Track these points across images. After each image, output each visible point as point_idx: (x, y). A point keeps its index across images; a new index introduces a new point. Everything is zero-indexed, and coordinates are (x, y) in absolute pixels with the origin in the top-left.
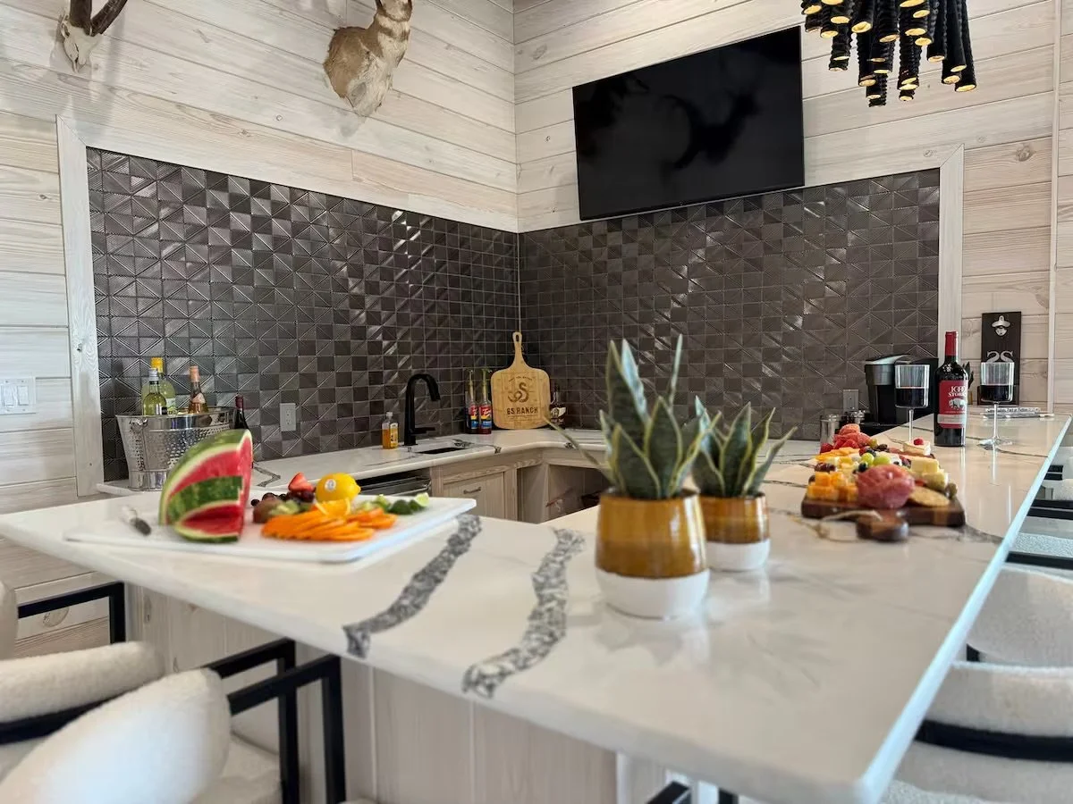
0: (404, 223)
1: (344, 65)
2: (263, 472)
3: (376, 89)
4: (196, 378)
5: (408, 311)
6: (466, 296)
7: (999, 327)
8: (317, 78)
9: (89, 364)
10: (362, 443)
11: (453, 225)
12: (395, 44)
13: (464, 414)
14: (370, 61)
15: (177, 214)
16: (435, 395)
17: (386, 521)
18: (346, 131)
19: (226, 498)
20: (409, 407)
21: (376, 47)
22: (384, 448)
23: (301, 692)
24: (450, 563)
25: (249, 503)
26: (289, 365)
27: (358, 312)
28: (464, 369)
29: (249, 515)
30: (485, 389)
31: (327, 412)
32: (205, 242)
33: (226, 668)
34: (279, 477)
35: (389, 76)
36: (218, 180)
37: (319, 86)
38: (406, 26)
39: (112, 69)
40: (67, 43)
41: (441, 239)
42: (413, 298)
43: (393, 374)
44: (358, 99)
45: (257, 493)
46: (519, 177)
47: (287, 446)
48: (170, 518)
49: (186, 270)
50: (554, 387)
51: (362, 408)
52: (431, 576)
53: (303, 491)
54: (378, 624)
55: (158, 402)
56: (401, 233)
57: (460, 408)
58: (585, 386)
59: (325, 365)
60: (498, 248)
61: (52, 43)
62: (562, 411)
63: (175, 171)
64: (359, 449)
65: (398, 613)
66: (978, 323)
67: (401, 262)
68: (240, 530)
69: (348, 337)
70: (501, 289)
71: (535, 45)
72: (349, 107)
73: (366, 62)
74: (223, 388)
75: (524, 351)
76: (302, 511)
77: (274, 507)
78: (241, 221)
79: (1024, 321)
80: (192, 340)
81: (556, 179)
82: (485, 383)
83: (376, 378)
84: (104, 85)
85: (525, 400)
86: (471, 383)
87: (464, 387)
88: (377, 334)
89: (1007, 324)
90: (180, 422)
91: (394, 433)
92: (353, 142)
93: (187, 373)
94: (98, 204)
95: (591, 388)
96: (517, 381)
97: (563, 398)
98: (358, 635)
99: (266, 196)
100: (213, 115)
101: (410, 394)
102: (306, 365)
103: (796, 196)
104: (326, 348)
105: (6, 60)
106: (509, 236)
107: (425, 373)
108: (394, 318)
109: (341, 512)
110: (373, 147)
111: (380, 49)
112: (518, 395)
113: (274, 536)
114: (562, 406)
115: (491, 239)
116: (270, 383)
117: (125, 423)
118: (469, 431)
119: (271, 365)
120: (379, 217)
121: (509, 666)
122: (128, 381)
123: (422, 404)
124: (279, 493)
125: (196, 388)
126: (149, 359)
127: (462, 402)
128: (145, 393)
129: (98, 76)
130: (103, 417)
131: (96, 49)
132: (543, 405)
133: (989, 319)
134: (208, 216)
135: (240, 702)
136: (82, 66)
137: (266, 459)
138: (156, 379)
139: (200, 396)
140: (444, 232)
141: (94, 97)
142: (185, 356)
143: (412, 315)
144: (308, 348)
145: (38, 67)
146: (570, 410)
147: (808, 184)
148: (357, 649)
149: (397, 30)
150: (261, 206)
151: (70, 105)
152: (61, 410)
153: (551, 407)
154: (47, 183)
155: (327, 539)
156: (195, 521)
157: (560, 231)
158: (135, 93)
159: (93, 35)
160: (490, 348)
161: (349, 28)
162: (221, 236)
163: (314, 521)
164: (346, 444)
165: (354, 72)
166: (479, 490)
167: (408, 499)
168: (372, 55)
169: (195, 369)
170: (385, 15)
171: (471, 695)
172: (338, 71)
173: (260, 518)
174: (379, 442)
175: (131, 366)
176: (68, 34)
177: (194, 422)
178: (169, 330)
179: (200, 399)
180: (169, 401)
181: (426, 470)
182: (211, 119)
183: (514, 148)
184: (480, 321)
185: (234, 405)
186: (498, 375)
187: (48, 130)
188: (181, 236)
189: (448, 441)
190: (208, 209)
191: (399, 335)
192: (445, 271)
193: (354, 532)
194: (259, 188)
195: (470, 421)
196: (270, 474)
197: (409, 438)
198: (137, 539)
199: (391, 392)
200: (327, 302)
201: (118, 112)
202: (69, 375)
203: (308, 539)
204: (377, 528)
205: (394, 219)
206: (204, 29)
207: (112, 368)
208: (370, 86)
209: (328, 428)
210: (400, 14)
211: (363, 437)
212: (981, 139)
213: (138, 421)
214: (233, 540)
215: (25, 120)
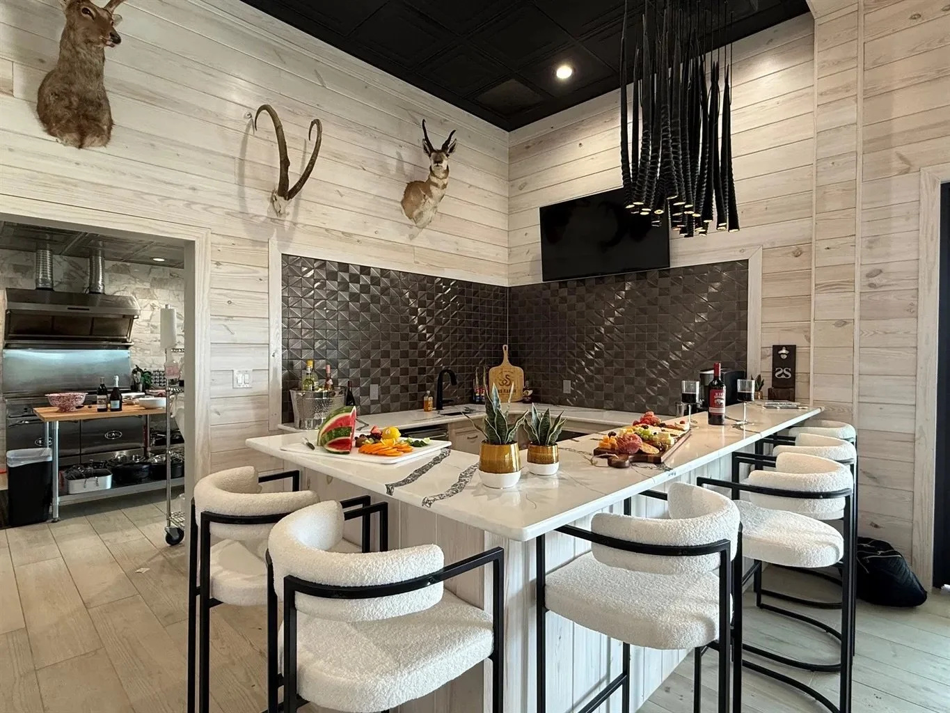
0: (442, 284)
1: (412, 202)
2: (360, 422)
3: (429, 214)
4: (329, 371)
5: (441, 333)
6: (476, 324)
7: (782, 354)
8: (397, 210)
9: (277, 362)
10: (413, 408)
11: (470, 284)
12: (439, 190)
13: (472, 392)
14: (426, 200)
15: (323, 285)
16: (454, 383)
17: (409, 449)
18: (412, 237)
19: (346, 436)
20: (440, 387)
21: (429, 192)
22: (425, 411)
23: (372, 515)
24: (431, 467)
25: (354, 438)
26: (376, 364)
27: (413, 334)
28: (473, 366)
29: (354, 443)
30: (484, 378)
31: (395, 390)
32: (336, 299)
33: (345, 504)
34: (368, 425)
35: (436, 207)
36: (344, 267)
37: (399, 213)
38: (445, 181)
39: (296, 214)
40: (275, 203)
41: (462, 292)
42: (445, 325)
43: (432, 369)
44: (419, 219)
45: (357, 434)
46: (509, 255)
47: (373, 408)
48: (322, 443)
49: (327, 314)
50: (526, 378)
51: (413, 388)
52: (422, 471)
53: (377, 434)
54: (398, 485)
55: (310, 384)
56: (439, 289)
57: (470, 389)
58: (545, 378)
59: (395, 363)
60: (496, 296)
61: (269, 204)
62: (530, 392)
63: (324, 264)
64: (411, 411)
65: (406, 482)
66: (770, 351)
67: (438, 306)
68: (350, 450)
69: (407, 348)
70: (496, 319)
71: (520, 182)
72: (414, 224)
73: (423, 200)
74: (342, 375)
75: (509, 356)
76: (375, 443)
77: (364, 441)
78: (354, 288)
79: (798, 350)
80: (328, 351)
81: (530, 258)
82: (485, 374)
83: (422, 371)
84: (291, 222)
85: (508, 385)
86: (477, 374)
87: (473, 377)
88: (423, 346)
89: (788, 352)
90: (321, 395)
91: (431, 403)
92: (415, 242)
93: (324, 368)
94: (286, 281)
95: (548, 379)
96: (505, 374)
97: (532, 384)
98: (390, 487)
99: (368, 274)
100: (343, 233)
101: (440, 380)
102: (385, 364)
103: (666, 273)
104: (395, 354)
105: (248, 214)
106: (503, 289)
107: (449, 369)
108: (433, 338)
109: (390, 445)
110: (426, 244)
111: (431, 193)
112: (505, 382)
113: (363, 452)
114: (529, 390)
115: (492, 291)
116: (366, 373)
117: (294, 394)
118: (475, 402)
119: (365, 364)
120: (428, 282)
121: (438, 498)
122: (295, 371)
123: (447, 385)
124: (366, 434)
125: (328, 376)
126: (306, 361)
127: (471, 385)
128: (304, 379)
129: (289, 218)
130: (283, 390)
131: (288, 206)
132: (519, 388)
133: (777, 348)
134: (339, 286)
135: (348, 516)
136: (281, 214)
137: (362, 414)
138: (309, 372)
139: (331, 380)
140: (464, 288)
141: (286, 229)
142: (323, 359)
143: (444, 335)
144: (386, 354)
145: (262, 216)
146: (535, 392)
147: (672, 266)
148: (390, 492)
149: (440, 183)
150: (365, 279)
151: (275, 233)
152: (263, 386)
153: (524, 390)
154: (263, 273)
155: (385, 455)
156: (332, 445)
157: (532, 287)
158: (306, 225)
159: (288, 200)
160: (489, 354)
161: (415, 182)
162: (345, 296)
163: (380, 447)
164: (405, 408)
165: (417, 206)
166: (477, 437)
167: (420, 440)
168: (427, 196)
169: (329, 366)
170: (435, 176)
171: (425, 507)
172: (408, 205)
173: (358, 445)
174: (422, 408)
175: (297, 364)
176: (276, 200)
177: (328, 395)
178: (317, 345)
179: (330, 382)
180: (315, 383)
181: (446, 424)
182: (342, 235)
183: (507, 239)
184: (483, 338)
185: (347, 385)
186: (493, 369)
187: (264, 246)
188: (325, 297)
189: (461, 408)
190: (338, 282)
191: (436, 346)
192: (464, 310)
193: (395, 452)
194: (365, 270)
195: (476, 396)
196: (364, 423)
197: (439, 406)
198: (310, 451)
199: (431, 379)
200: (397, 328)
201: (298, 236)
202: (267, 368)
203: (376, 454)
204: (404, 452)
205: (436, 282)
206: (341, 190)
207: (288, 365)
208: (425, 213)
209: (395, 398)
210: (442, 175)
211: (413, 405)
212: (773, 243)
213: (300, 394)
214: (348, 453)
215: (255, 242)
